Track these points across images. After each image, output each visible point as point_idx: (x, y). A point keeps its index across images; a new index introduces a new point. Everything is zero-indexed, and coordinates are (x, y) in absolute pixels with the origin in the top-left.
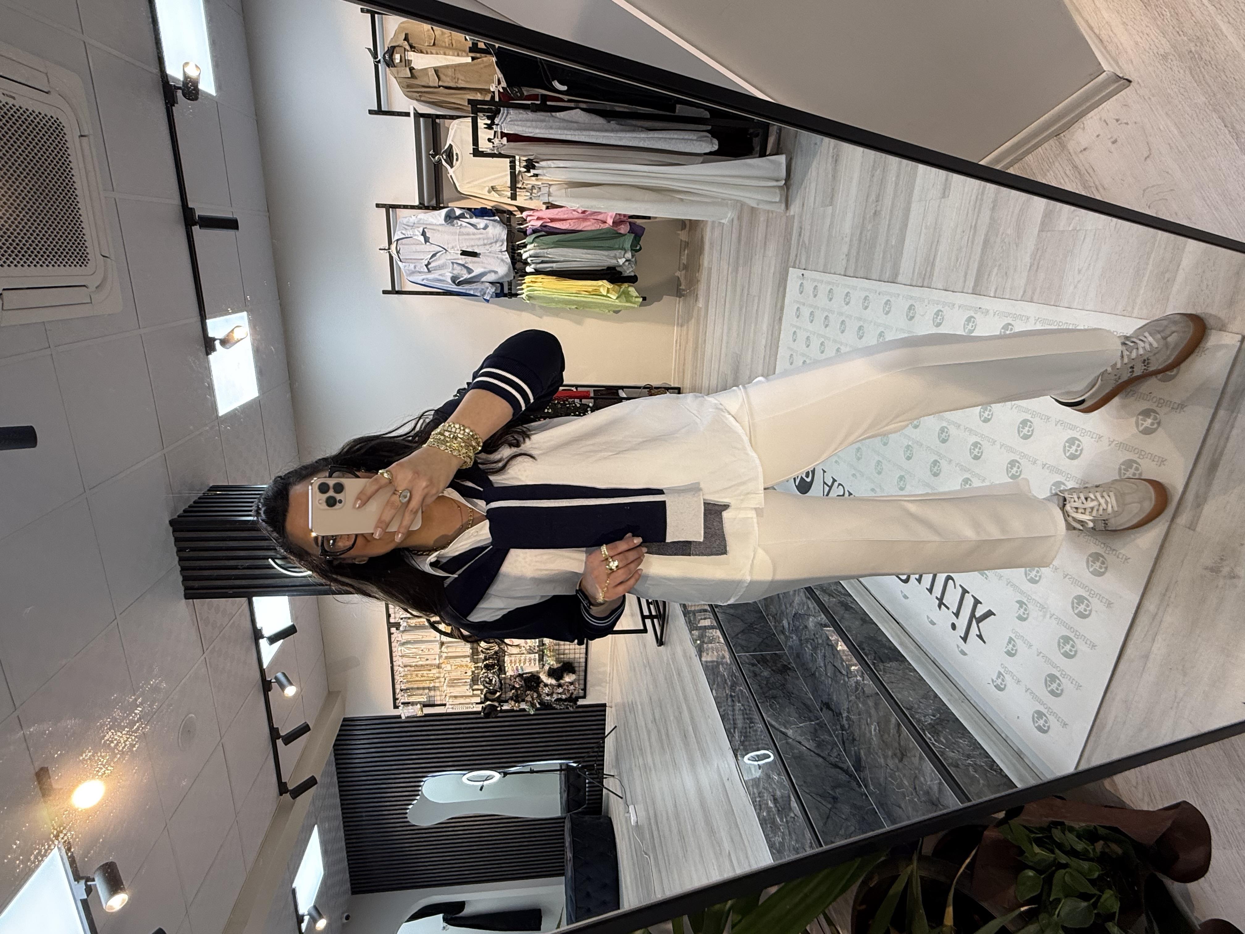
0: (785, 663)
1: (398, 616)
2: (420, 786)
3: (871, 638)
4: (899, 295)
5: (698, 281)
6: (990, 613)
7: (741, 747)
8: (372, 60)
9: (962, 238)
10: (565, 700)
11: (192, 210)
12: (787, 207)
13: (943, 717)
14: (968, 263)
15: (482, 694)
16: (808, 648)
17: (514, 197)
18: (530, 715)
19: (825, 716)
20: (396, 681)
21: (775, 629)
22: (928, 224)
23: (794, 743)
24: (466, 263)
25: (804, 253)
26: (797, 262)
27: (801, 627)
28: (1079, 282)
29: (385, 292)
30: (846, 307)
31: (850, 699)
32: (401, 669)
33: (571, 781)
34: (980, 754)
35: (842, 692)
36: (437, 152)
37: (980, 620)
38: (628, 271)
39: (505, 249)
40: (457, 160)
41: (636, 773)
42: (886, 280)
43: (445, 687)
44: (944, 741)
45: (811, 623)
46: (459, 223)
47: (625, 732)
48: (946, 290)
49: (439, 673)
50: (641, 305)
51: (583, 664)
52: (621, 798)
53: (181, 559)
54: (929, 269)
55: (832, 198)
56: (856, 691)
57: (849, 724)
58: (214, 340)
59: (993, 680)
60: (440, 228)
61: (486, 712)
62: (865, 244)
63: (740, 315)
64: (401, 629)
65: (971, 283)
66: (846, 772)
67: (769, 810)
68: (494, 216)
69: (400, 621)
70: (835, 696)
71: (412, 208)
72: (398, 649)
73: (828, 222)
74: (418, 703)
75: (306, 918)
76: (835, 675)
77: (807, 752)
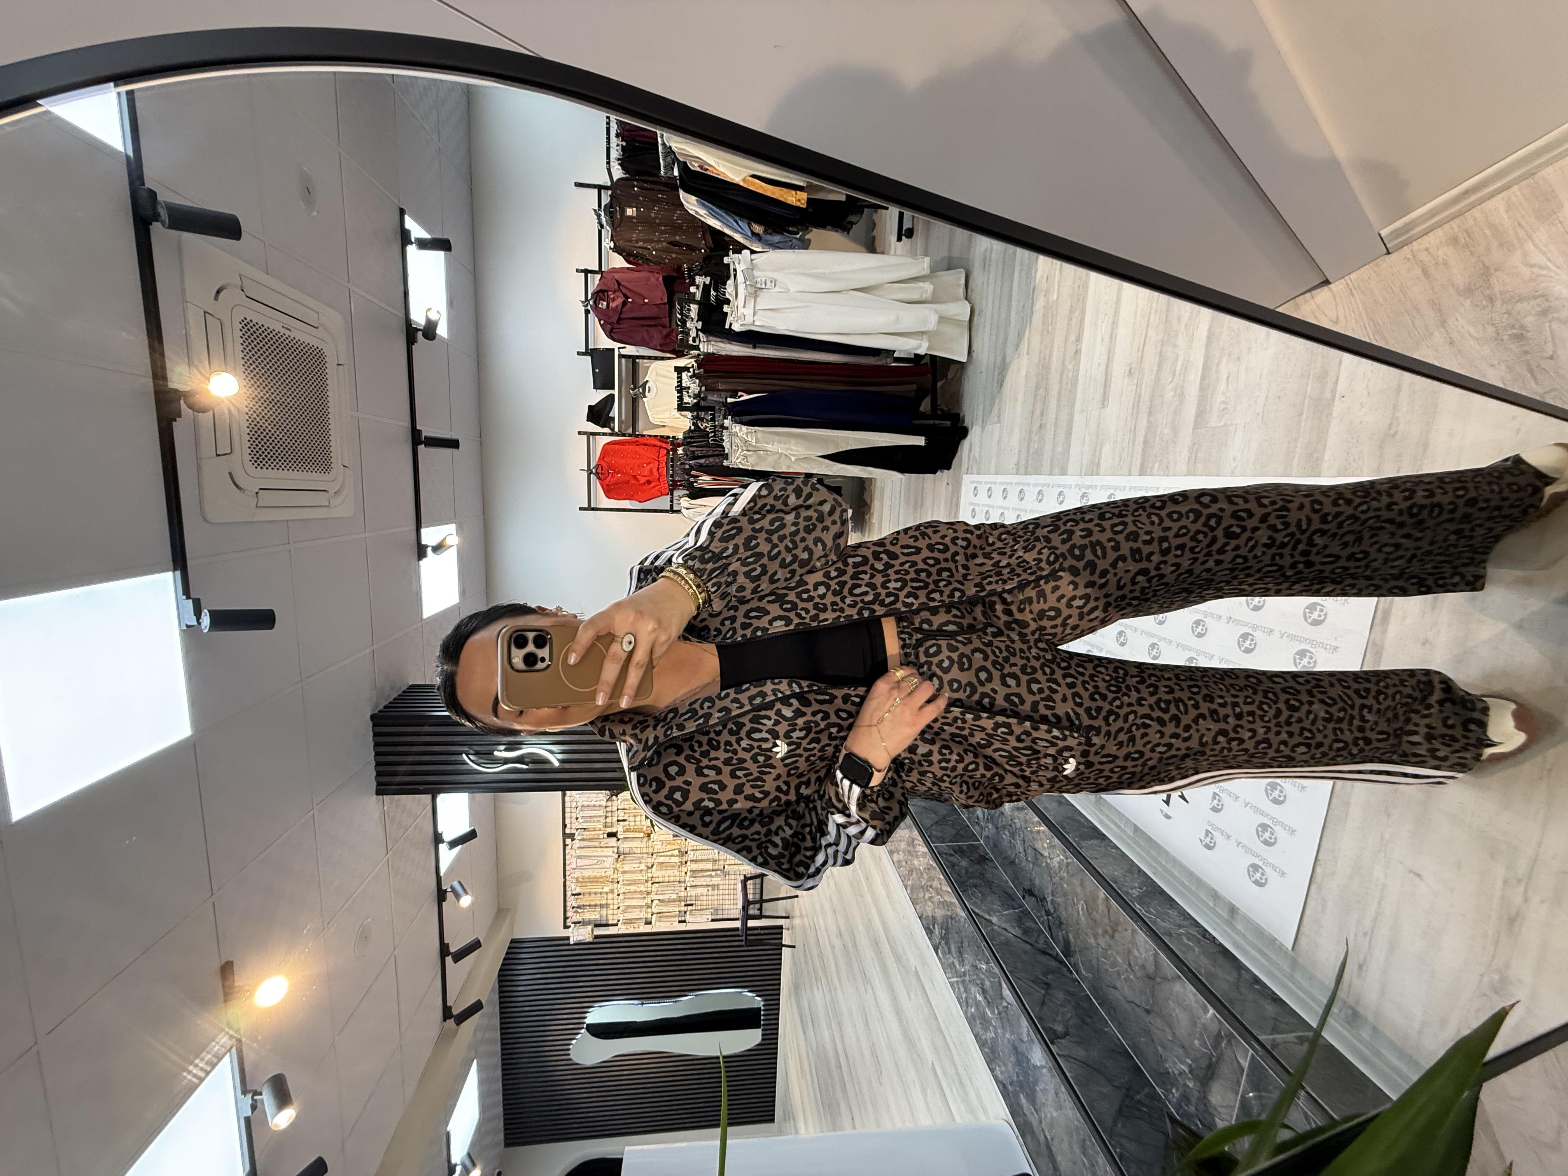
0: (982, 853)
1: (574, 826)
2: (586, 1018)
3: (1068, 818)
4: (1071, 486)
9: (1123, 441)
11: (420, 431)
13: (1150, 889)
16: (1005, 835)
19: (1028, 904)
20: (568, 898)
21: (969, 819)
22: (1091, 430)
23: (1000, 930)
29: (581, 509)
30: (1020, 503)
31: (1054, 880)
34: (1191, 924)
35: (1045, 876)
42: (1057, 474)
44: (1155, 912)
53: (377, 754)
54: (1096, 459)
55: (999, 417)
57: (1055, 908)
58: (427, 546)
62: (1033, 452)
64: (576, 840)
66: (1056, 958)
67: (977, 1004)
69: (576, 832)
70: (1037, 882)
71: (611, 435)
72: (572, 862)
73: (996, 438)
74: (589, 923)
75: (459, 1169)
76: (1036, 859)
77: (1013, 939)
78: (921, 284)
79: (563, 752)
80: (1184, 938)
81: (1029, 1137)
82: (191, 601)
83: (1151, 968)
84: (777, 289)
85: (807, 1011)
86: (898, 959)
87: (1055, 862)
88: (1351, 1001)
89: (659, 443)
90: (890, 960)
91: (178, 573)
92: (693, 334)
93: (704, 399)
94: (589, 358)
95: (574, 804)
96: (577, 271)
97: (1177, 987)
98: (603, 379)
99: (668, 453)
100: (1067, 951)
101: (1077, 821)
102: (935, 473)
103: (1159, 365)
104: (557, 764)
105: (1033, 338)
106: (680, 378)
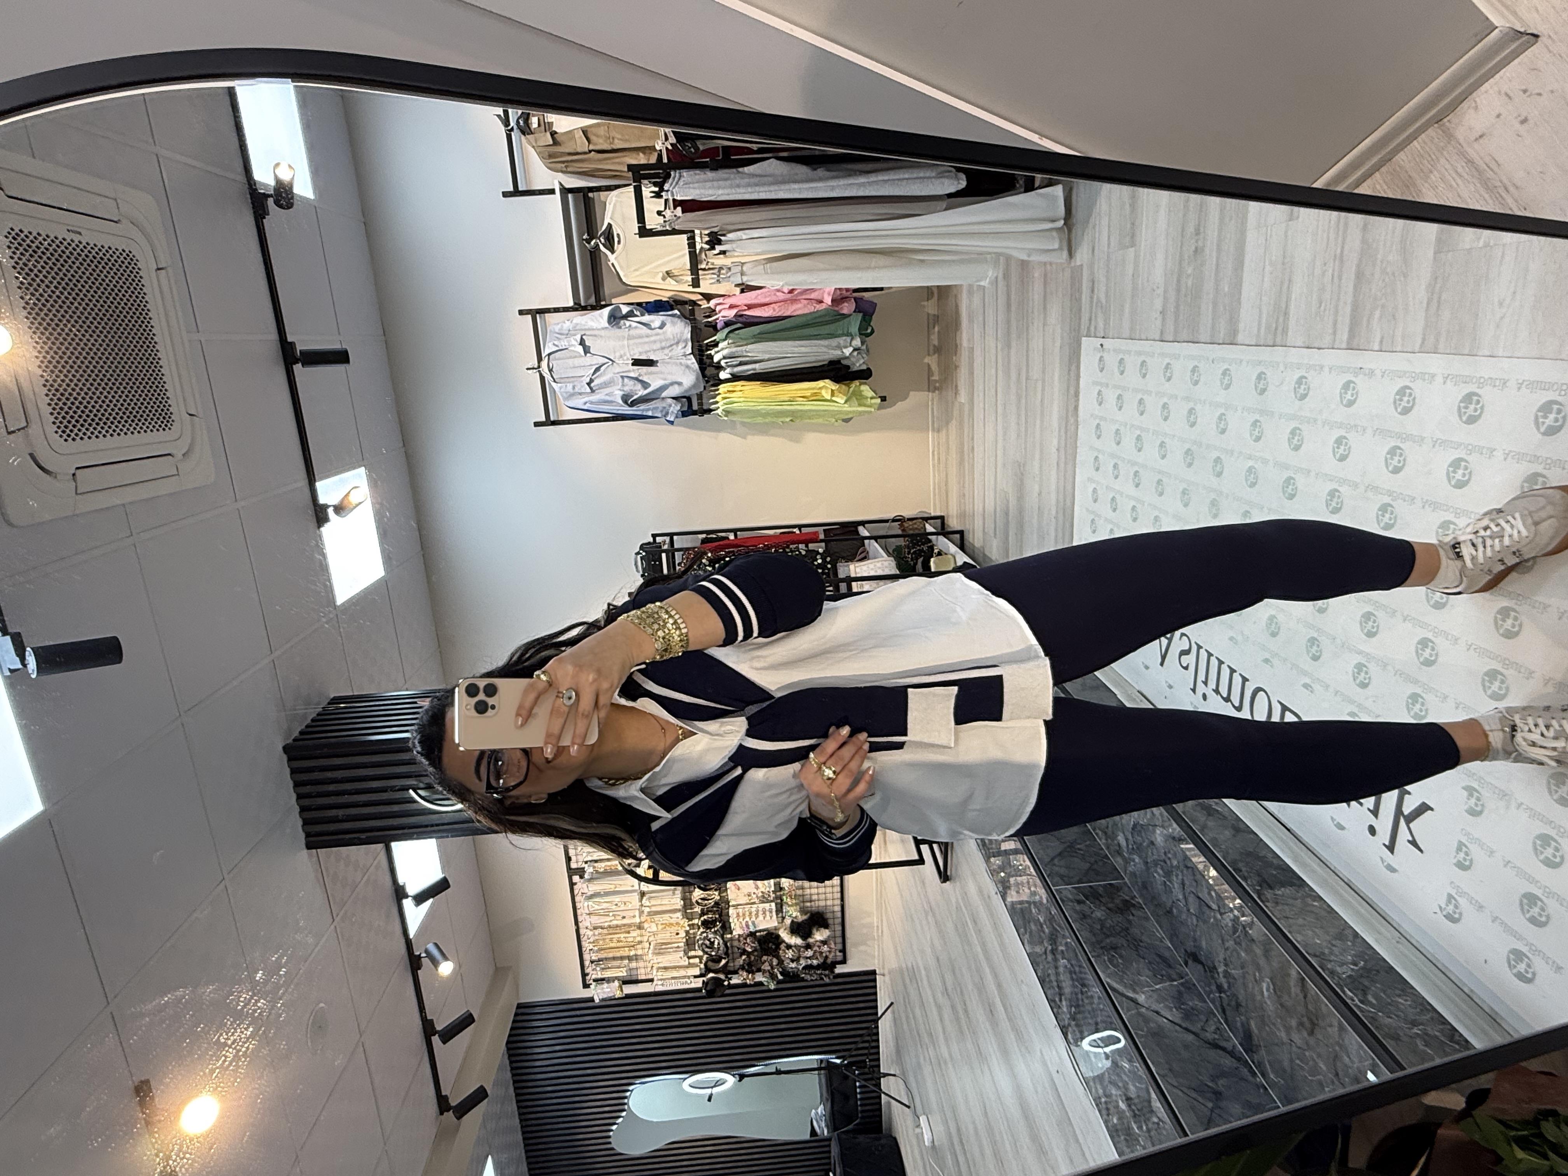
0: (1127, 898)
1: (581, 859)
2: (625, 1098)
3: (1249, 854)
4: (1241, 361)
5: (956, 367)
6: (1424, 808)
7: (1073, 1023)
8: (503, 128)
9: (1324, 273)
10: (818, 967)
11: (292, 345)
12: (1071, 254)
13: (1369, 966)
14: (1337, 306)
15: (701, 962)
16: (1159, 874)
17: (696, 283)
18: (770, 991)
19: (1192, 973)
20: (584, 949)
21: (1108, 848)
22: (1274, 258)
23: (1150, 1014)
24: (640, 375)
25: (1100, 315)
26: (1092, 328)
27: (1145, 844)
28: (1502, 318)
29: (537, 424)
30: (1167, 385)
31: (1227, 944)
32: (590, 933)
33: (835, 1085)
34: (1432, 1018)
35: (1214, 936)
36: (592, 235)
37: (1410, 819)
38: (858, 364)
39: (690, 351)
40: (619, 242)
41: (927, 1070)
42: (1221, 342)
43: (650, 955)
44: (1374, 1002)
45: (1159, 836)
46: (628, 323)
47: (906, 1011)
48: (1308, 348)
49: (642, 936)
50: (880, 408)
51: (839, 915)
52: (909, 1107)
53: (300, 797)
54: (1281, 320)
55: (1133, 236)
56: (1234, 933)
57: (1229, 983)
58: (326, 507)
59: (1440, 907)
60: (603, 333)
61: (708, 988)
62: (1185, 296)
63: (1018, 408)
64: (586, 876)
65: (1343, 335)
66: (1232, 1053)
67: (1121, 1115)
68: (672, 309)
69: (584, 865)
70: (1204, 944)
72: (584, 905)
73: (1130, 270)
74: (615, 979)
77: (1169, 1026)
82: (11, 638)
87: (1227, 919)
100: (1249, 1046)
101: (1262, 859)
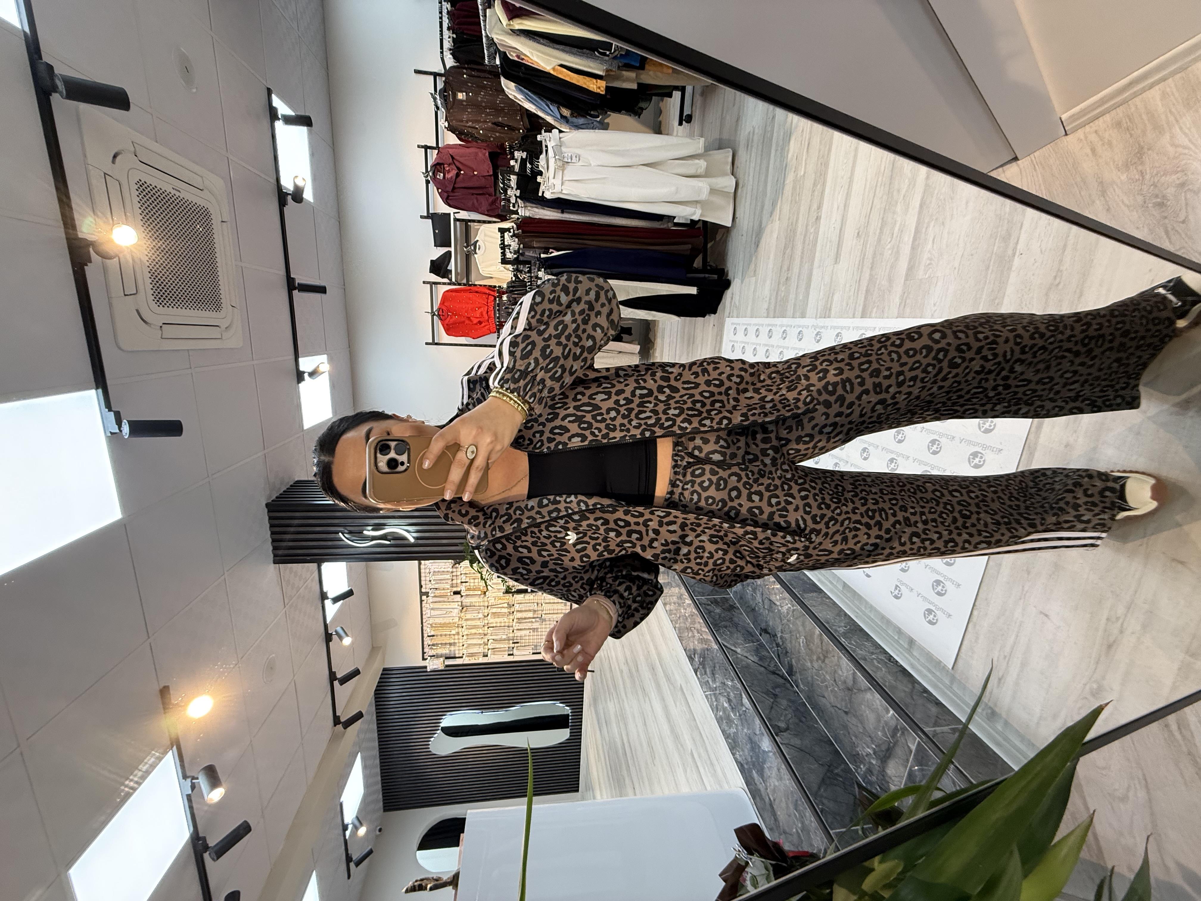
0: (732, 604)
2: (441, 723)
4: (808, 326)
8: (425, 180)
11: (293, 279)
13: (853, 628)
16: (749, 589)
19: (764, 639)
22: (826, 281)
23: (742, 658)
29: (427, 344)
30: (769, 340)
31: (783, 622)
32: (428, 628)
35: (777, 619)
42: (798, 317)
44: (855, 644)
53: (273, 533)
55: (755, 271)
57: (783, 642)
58: (304, 372)
62: (780, 300)
66: (783, 677)
67: (724, 710)
70: (771, 623)
71: (449, 284)
72: (427, 613)
73: (752, 288)
74: (441, 656)
75: (350, 827)
76: (771, 607)
77: (753, 664)
78: (697, 161)
79: (417, 531)
80: (875, 661)
81: (758, 799)
82: (112, 413)
83: (850, 683)
84: (581, 163)
85: (602, 715)
86: (668, 679)
87: (784, 609)
88: (991, 704)
89: (488, 291)
90: (663, 681)
91: (100, 391)
92: (513, 200)
93: (523, 254)
94: (430, 221)
95: (428, 571)
96: (419, 146)
97: (868, 696)
98: (442, 239)
99: (495, 299)
100: (791, 672)
101: (802, 580)
102: (704, 316)
103: (881, 229)
104: (412, 540)
105: (784, 207)
106: (503, 237)
